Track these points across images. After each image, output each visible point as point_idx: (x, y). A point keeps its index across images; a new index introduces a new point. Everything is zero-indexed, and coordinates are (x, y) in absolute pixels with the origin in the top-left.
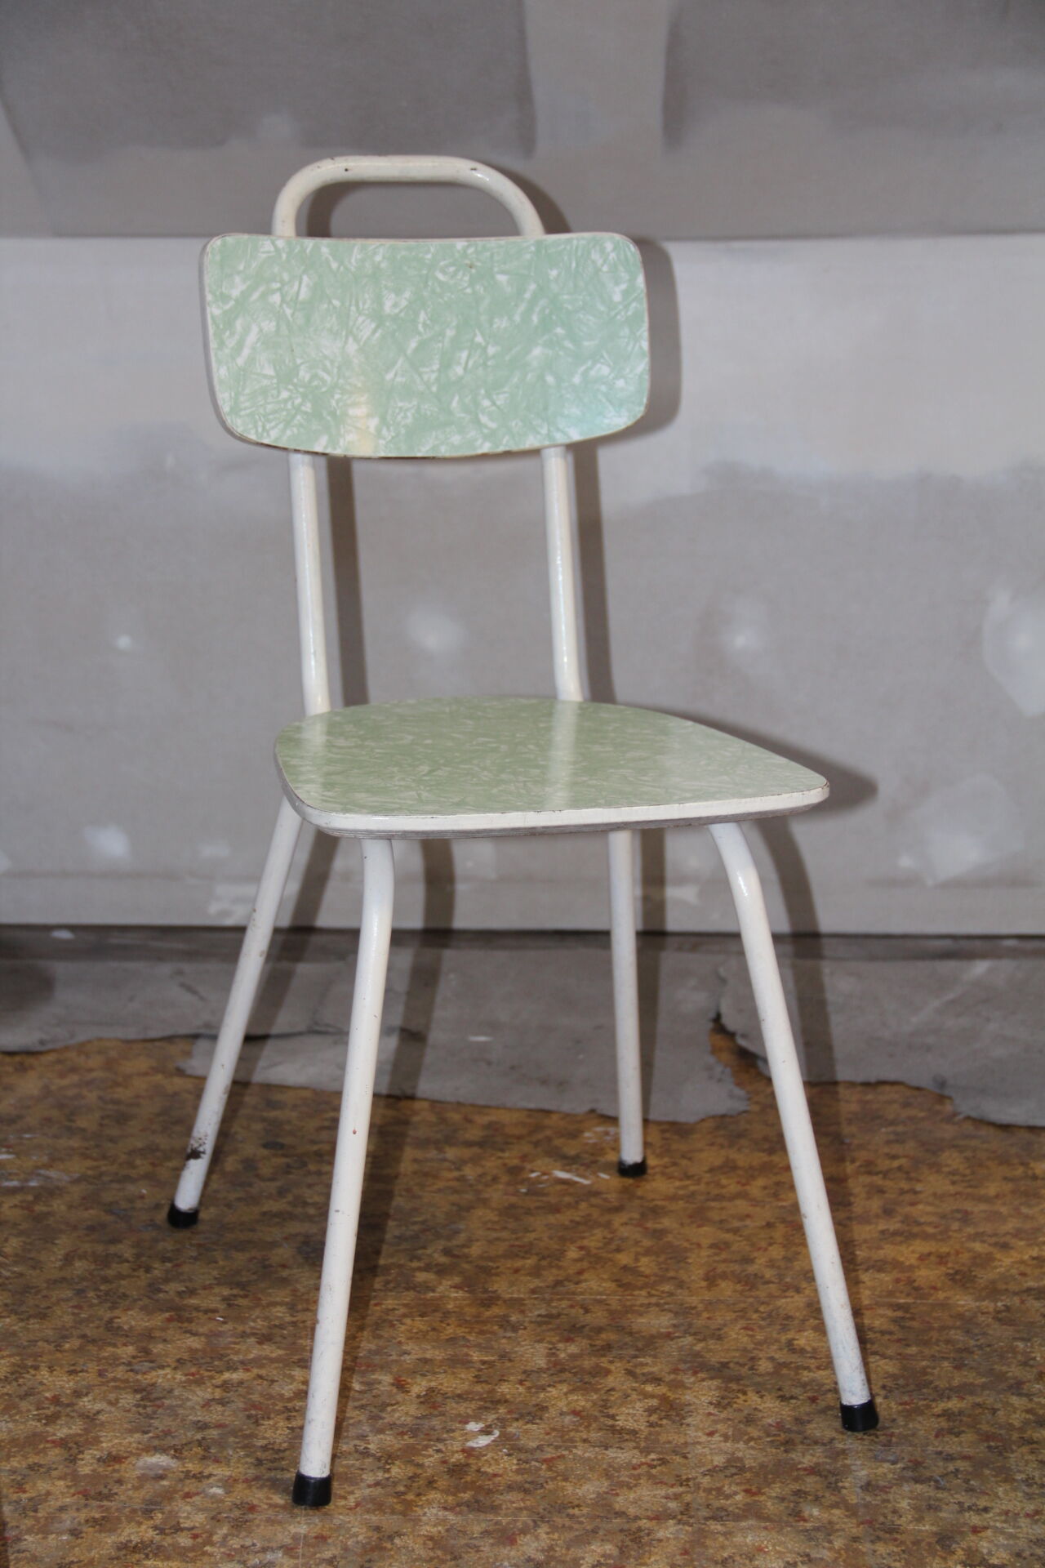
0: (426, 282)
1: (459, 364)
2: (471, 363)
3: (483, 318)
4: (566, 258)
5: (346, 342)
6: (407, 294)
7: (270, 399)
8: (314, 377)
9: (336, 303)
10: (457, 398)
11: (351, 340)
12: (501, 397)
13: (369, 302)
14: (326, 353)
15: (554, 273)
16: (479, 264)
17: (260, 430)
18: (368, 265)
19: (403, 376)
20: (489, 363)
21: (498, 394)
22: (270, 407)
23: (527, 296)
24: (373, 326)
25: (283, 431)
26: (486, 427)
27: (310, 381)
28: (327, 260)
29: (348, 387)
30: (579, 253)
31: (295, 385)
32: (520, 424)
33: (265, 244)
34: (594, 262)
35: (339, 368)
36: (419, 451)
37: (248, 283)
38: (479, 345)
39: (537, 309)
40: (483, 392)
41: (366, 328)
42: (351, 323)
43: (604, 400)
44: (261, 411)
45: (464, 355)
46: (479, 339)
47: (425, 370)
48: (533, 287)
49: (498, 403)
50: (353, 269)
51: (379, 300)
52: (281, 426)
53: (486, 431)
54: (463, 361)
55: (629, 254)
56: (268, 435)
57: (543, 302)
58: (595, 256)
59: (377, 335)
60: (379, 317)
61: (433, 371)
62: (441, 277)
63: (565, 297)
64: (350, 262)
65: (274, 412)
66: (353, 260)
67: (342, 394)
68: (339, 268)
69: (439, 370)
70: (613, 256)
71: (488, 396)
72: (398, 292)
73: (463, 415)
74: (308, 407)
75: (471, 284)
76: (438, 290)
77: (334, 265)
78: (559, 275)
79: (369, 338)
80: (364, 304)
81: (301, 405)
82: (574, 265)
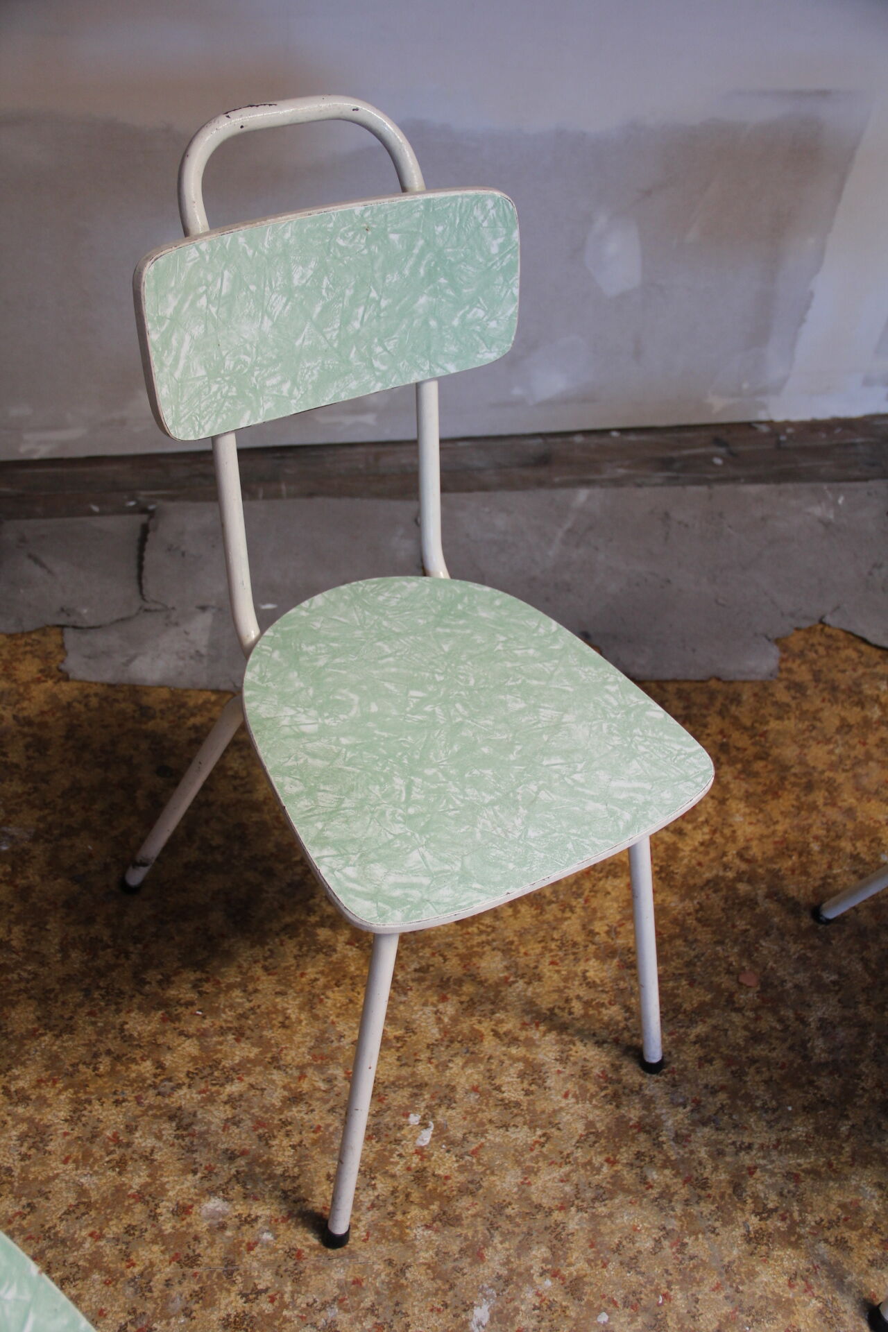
0: (329, 249)
1: (357, 319)
2: (366, 317)
3: (377, 275)
4: (451, 215)
5: (262, 322)
6: (312, 265)
7: (204, 397)
8: (238, 362)
9: (253, 288)
10: (354, 349)
11: (266, 318)
12: (392, 342)
13: (280, 279)
14: (246, 337)
15: (440, 229)
16: (374, 226)
17: (197, 428)
18: (278, 244)
19: (309, 339)
20: (382, 315)
21: (389, 341)
22: (203, 405)
23: (416, 251)
24: (285, 300)
25: (215, 422)
26: (378, 370)
27: (234, 368)
28: (244, 249)
29: (265, 362)
30: (463, 210)
31: (223, 377)
32: (406, 363)
33: (191, 252)
34: (475, 218)
35: (257, 348)
36: (324, 401)
37: (179, 296)
38: (373, 300)
39: (424, 263)
40: (376, 340)
41: (278, 304)
42: (266, 304)
43: (478, 338)
44: (197, 411)
45: (361, 310)
46: (373, 294)
47: (329, 329)
48: (421, 243)
49: (389, 349)
50: (266, 252)
51: (288, 275)
52: (214, 417)
53: (377, 373)
54: (360, 316)
55: (507, 211)
56: (204, 431)
57: (429, 256)
58: (477, 212)
59: (288, 308)
60: (289, 292)
61: (335, 330)
62: (341, 242)
63: (449, 250)
64: (263, 246)
65: (208, 407)
66: (266, 244)
67: (260, 370)
68: (254, 254)
69: (340, 328)
70: (493, 212)
71: (381, 343)
72: (305, 264)
73: (359, 363)
74: (234, 392)
75: (368, 246)
76: (339, 255)
77: (250, 253)
78: (444, 230)
79: (281, 313)
80: (276, 282)
81: (228, 391)
82: (458, 221)
